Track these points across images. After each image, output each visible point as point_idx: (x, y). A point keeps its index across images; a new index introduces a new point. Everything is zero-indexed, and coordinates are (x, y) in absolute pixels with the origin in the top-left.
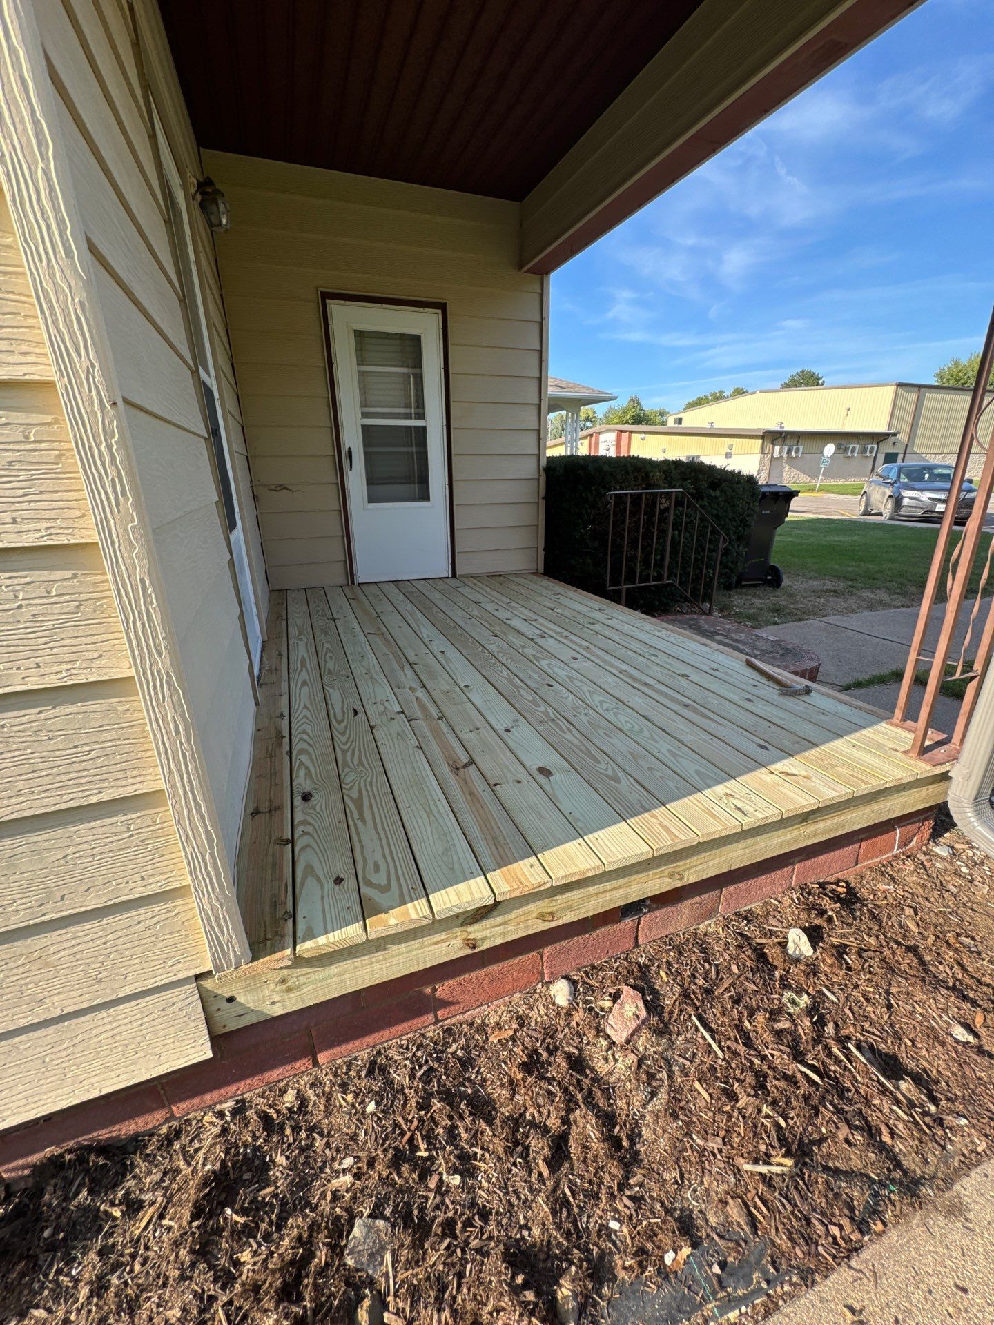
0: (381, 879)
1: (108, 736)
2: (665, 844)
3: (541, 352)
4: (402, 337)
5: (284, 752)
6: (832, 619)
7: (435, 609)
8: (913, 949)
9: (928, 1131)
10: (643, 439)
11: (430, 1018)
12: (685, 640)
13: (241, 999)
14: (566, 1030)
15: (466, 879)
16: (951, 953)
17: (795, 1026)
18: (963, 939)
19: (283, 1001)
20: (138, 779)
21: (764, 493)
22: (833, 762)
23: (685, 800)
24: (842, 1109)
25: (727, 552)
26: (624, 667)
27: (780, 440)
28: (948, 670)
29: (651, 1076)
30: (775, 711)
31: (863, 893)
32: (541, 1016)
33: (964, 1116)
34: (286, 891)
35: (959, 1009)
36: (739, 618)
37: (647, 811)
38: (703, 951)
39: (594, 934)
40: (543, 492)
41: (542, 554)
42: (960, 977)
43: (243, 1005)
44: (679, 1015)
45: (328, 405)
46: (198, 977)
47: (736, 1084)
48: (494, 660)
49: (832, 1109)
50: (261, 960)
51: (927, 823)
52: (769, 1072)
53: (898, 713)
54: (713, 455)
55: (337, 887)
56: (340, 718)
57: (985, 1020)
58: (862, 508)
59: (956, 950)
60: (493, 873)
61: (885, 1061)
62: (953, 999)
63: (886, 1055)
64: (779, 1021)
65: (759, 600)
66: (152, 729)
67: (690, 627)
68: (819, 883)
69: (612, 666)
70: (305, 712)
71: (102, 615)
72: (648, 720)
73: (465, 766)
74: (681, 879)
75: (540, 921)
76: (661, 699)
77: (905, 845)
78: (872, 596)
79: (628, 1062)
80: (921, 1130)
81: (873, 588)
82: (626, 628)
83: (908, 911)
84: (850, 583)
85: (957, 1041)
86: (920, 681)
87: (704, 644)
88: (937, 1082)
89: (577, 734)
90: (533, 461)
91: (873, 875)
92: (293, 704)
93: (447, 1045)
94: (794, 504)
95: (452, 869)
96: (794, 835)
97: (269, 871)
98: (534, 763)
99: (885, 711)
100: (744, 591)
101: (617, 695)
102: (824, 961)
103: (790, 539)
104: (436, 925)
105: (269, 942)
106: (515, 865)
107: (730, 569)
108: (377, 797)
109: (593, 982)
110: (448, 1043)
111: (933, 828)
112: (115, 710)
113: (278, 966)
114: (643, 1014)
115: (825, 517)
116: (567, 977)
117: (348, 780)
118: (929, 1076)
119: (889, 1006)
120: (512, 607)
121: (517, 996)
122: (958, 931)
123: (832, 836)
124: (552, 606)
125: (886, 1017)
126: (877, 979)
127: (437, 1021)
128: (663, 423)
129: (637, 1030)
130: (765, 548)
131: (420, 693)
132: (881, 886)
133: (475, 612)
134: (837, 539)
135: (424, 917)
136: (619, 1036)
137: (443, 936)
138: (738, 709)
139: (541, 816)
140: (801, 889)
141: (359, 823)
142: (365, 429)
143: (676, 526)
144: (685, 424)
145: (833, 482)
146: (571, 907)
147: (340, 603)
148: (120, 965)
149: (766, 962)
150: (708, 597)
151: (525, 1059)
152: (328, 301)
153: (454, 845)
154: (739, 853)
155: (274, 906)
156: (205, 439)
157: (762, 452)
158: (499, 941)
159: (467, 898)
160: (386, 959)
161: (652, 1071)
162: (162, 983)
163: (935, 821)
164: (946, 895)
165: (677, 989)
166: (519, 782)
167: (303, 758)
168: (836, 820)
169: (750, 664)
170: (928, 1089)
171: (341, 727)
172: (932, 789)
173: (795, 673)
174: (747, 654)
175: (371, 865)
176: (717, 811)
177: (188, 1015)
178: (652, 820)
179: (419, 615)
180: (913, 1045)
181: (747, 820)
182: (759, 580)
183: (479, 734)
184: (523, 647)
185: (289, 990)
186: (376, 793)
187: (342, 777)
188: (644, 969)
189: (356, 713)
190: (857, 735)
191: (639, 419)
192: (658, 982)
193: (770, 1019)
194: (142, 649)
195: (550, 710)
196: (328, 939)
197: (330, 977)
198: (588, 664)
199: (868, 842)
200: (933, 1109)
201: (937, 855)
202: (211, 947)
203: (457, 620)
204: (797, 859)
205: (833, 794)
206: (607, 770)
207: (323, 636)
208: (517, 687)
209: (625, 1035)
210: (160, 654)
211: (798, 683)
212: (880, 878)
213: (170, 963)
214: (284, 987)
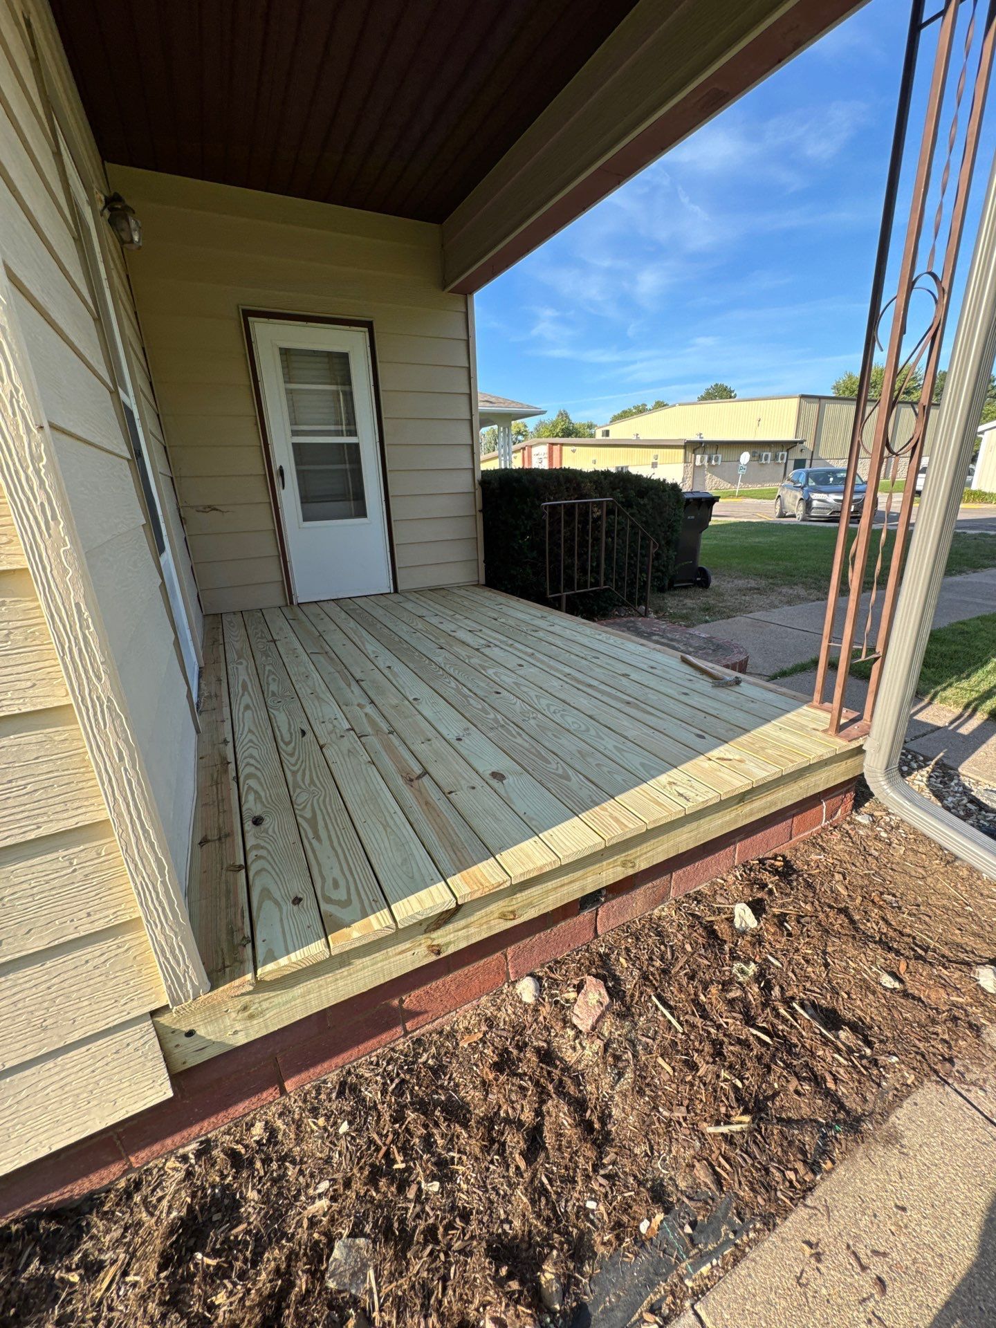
0: (341, 895)
1: (45, 768)
2: (616, 834)
3: (469, 369)
4: (330, 355)
5: (231, 777)
6: (757, 615)
7: (379, 625)
8: (844, 911)
9: (865, 1072)
10: (574, 451)
11: (399, 1030)
12: (624, 641)
13: (201, 1032)
14: (534, 1026)
15: (427, 886)
16: (876, 911)
17: (746, 994)
18: (886, 896)
19: (246, 1029)
20: (80, 811)
21: (688, 500)
22: (764, 745)
23: (632, 791)
24: (791, 1063)
25: (658, 556)
26: (567, 670)
27: (700, 450)
28: (855, 654)
29: (617, 1058)
30: (710, 702)
31: (798, 865)
32: (509, 1015)
33: (895, 1054)
34: (243, 917)
35: (886, 960)
36: (673, 618)
37: (597, 804)
38: (659, 934)
39: (555, 929)
40: (479, 505)
41: (482, 566)
42: (885, 931)
43: (203, 1037)
44: (640, 997)
45: (256, 424)
46: (153, 1014)
47: (696, 1055)
48: (441, 672)
49: (782, 1064)
50: (221, 989)
51: (848, 795)
52: (726, 1040)
53: (817, 696)
54: (640, 465)
55: (295, 908)
56: (287, 740)
57: (908, 967)
58: (778, 511)
59: (880, 907)
60: (453, 877)
61: (826, 1016)
62: (880, 951)
63: (827, 1009)
64: (731, 990)
65: (690, 601)
66: (94, 757)
67: (629, 629)
68: (759, 860)
69: (557, 670)
70: (250, 736)
71: (34, 643)
72: (594, 719)
73: (419, 777)
74: (633, 867)
75: (501, 921)
76: (604, 698)
77: (832, 817)
78: (791, 591)
79: (595, 1048)
80: (859, 1072)
81: (792, 584)
82: (568, 633)
83: (838, 877)
84: (771, 581)
85: (886, 989)
86: (833, 666)
87: (642, 645)
88: (871, 1028)
89: (527, 738)
90: (468, 475)
91: (806, 847)
92: (236, 729)
93: (417, 1055)
94: (716, 509)
95: (412, 878)
96: (733, 814)
97: (224, 900)
98: (486, 769)
99: (805, 696)
100: (676, 592)
101: (561, 697)
102: (767, 930)
103: (715, 542)
104: (400, 935)
105: (227, 970)
106: (474, 868)
107: (662, 571)
108: (332, 815)
109: (557, 976)
110: (419, 1053)
111: (854, 799)
112: (52, 740)
113: (239, 993)
114: (607, 1000)
115: (745, 520)
116: (532, 975)
117: (300, 800)
118: (863, 1023)
119: (826, 965)
120: (455, 619)
121: (484, 999)
122: (881, 890)
123: (767, 813)
124: (496, 616)
125: (824, 975)
126: (815, 941)
127: (406, 1033)
128: (592, 436)
129: (602, 1016)
130: (692, 551)
131: (369, 709)
132: (814, 857)
133: (420, 626)
134: (757, 540)
135: (387, 927)
136: (585, 1025)
137: (407, 945)
138: (676, 702)
139: (497, 820)
140: (744, 866)
141: (314, 842)
142: (297, 447)
143: (609, 533)
144: (612, 436)
145: (751, 487)
146: (531, 903)
147: (280, 626)
148: (67, 1009)
149: (717, 937)
150: (643, 600)
151: (496, 1059)
152: (251, 319)
153: (412, 854)
154: (684, 837)
155: (231, 932)
156: (128, 460)
157: (685, 462)
158: (463, 945)
159: (429, 904)
160: (350, 975)
161: (617, 1053)
162: (115, 1023)
163: (856, 793)
164: (869, 859)
165: (636, 973)
166: (473, 788)
167: (252, 782)
168: (769, 798)
169: (685, 661)
170: (864, 1035)
171: (290, 748)
172: (850, 762)
173: (727, 666)
174: (682, 651)
175: (329, 882)
176: (662, 799)
177: (145, 1055)
178: (602, 812)
179: (364, 633)
180: (849, 997)
181: (690, 804)
182: (690, 581)
183: (431, 745)
184: (469, 657)
185: (251, 1017)
186: (330, 811)
187: (294, 799)
188: (604, 958)
189: (303, 733)
190: (783, 718)
191: (569, 432)
192: (618, 968)
193: (722, 990)
194: (80, 675)
195: (499, 717)
196: (290, 959)
197: (294, 999)
198: (533, 670)
199: (800, 817)
200: (868, 1051)
201: (860, 823)
202: (166, 980)
203: (400, 633)
204: (738, 839)
205: (765, 774)
206: (557, 769)
207: (264, 658)
208: (465, 696)
209: (590, 1022)
210: (99, 679)
211: (729, 675)
212: (812, 849)
213: (123, 1002)
214: (247, 1014)
